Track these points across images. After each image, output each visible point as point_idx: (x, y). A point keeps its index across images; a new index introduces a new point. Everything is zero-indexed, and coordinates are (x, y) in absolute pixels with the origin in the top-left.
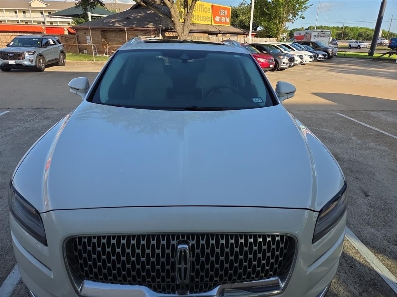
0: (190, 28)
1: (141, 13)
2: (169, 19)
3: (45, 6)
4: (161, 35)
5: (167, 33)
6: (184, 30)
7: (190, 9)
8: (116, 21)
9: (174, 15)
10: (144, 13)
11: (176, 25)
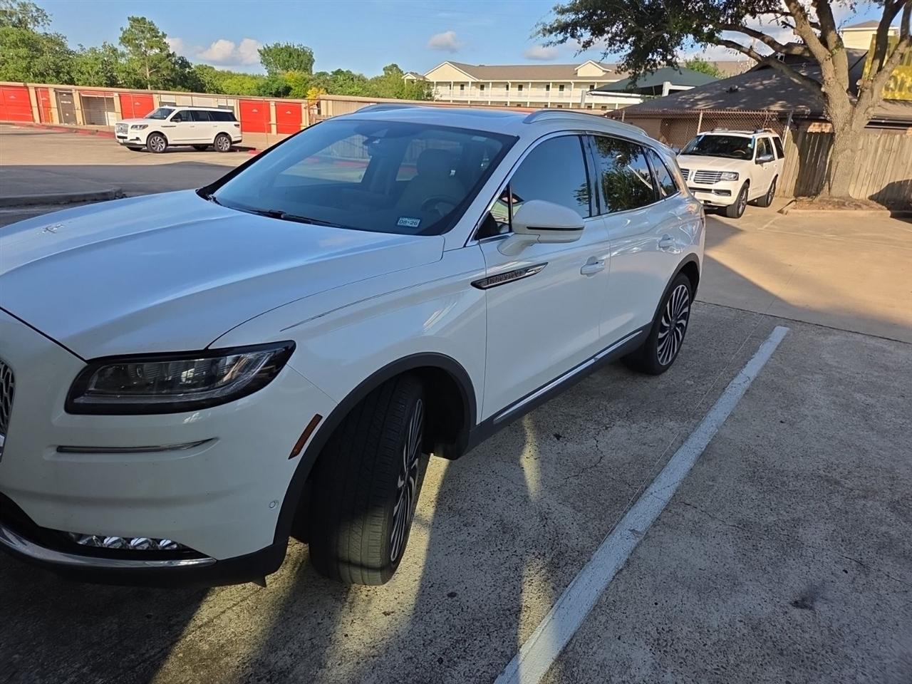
0: (872, 113)
1: (770, 78)
2: (817, 88)
3: (601, 74)
4: (788, 127)
5: (817, 124)
6: (852, 116)
7: (888, 61)
8: (700, 100)
9: (829, 79)
10: (778, 79)
11: (832, 105)
